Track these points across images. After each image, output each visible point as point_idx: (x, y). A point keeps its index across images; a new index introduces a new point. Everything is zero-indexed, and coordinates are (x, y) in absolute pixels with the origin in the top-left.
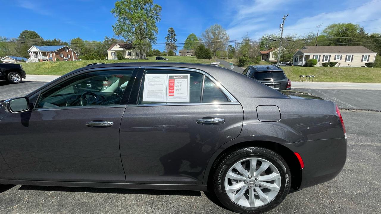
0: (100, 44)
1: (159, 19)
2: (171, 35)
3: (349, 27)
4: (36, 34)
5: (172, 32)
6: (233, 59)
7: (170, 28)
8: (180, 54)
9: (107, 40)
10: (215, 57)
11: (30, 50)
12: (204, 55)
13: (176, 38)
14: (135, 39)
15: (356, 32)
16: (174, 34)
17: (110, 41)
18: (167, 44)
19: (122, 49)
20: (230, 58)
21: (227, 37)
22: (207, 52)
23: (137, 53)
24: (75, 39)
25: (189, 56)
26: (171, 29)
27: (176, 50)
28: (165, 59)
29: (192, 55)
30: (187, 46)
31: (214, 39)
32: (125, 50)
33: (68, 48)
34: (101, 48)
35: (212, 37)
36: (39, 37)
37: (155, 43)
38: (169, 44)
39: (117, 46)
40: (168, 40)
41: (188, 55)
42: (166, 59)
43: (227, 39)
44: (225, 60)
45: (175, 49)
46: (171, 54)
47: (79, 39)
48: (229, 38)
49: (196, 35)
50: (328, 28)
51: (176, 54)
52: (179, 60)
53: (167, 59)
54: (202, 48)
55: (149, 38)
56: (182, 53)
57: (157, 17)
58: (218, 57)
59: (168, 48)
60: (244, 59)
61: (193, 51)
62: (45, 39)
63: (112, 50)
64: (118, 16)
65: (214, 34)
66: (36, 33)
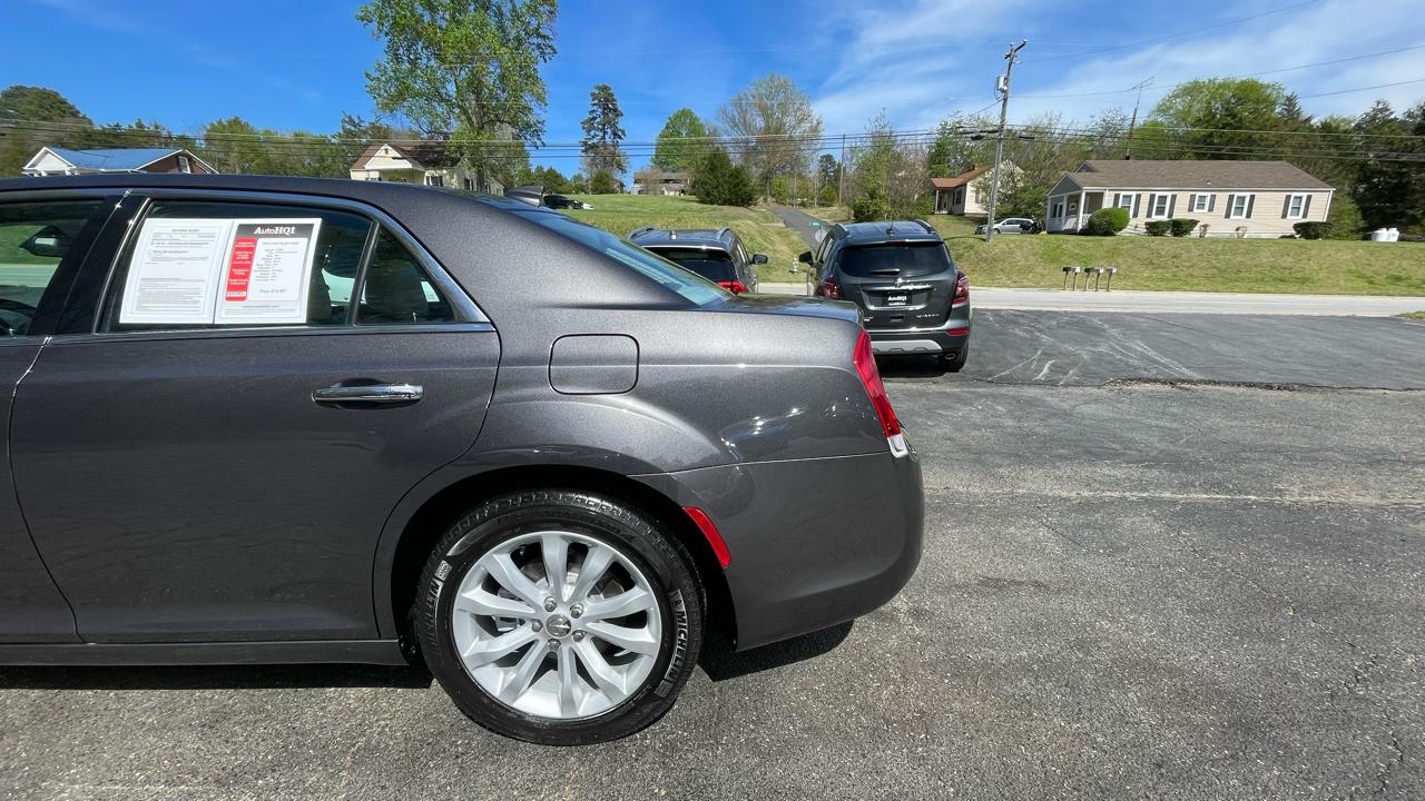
0: (323, 142)
1: (549, 50)
2: (603, 113)
3: (1250, 93)
4: (63, 102)
5: (607, 104)
6: (834, 208)
7: (599, 88)
8: (636, 186)
9: (353, 128)
10: (769, 199)
11: (33, 166)
12: (727, 192)
13: (621, 124)
14: (456, 126)
15: (1273, 110)
16: (615, 110)
17: (365, 133)
18: (588, 148)
19: (406, 165)
20: (825, 202)
21: (815, 122)
22: (737, 177)
23: (467, 181)
24: (220, 123)
25: (672, 194)
26: (604, 89)
27: (624, 171)
28: (578, 206)
29: (683, 191)
30: (666, 155)
31: (767, 129)
32: (421, 169)
33: (190, 159)
34: (330, 160)
35: (759, 122)
36: (75, 114)
37: (539, 143)
38: (593, 147)
39: (386, 150)
40: (592, 133)
41: (669, 189)
42: (581, 204)
43: (815, 130)
44: (804, 211)
45: (620, 167)
46: (602, 185)
47: (236, 122)
48: (821, 127)
49: (697, 114)
50: (1176, 96)
51: (622, 185)
52: (630, 209)
53: (585, 206)
54: (719, 165)
55: (513, 123)
56: (646, 181)
57: (540, 41)
58: (780, 198)
59: (593, 163)
60: (872, 208)
61: (687, 177)
63: (367, 167)
64: (387, 34)
65: (765, 112)
66: (63, 96)
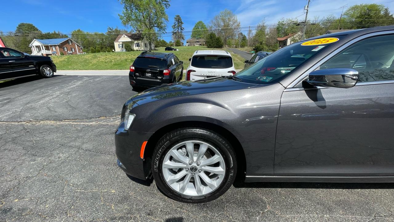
0: (103, 35)
1: (168, 5)
2: (178, 23)
3: (372, 8)
4: (34, 27)
5: (179, 20)
6: (246, 48)
7: (176, 16)
8: (187, 44)
9: (111, 31)
10: (226, 46)
11: (32, 44)
12: (215, 44)
13: (183, 26)
14: (144, 28)
15: (380, 13)
16: (181, 22)
17: (114, 32)
18: (174, 33)
19: (129, 40)
20: (242, 46)
21: (238, 23)
22: (218, 40)
23: (146, 44)
24: (75, 31)
25: (197, 45)
26: (178, 16)
27: (184, 40)
28: (175, 50)
29: (201, 45)
30: (196, 34)
31: (225, 26)
32: (133, 41)
33: (71, 41)
34: (104, 40)
35: (222, 24)
36: (37, 30)
37: (165, 32)
38: (175, 33)
39: (124, 36)
40: (175, 29)
41: (197, 44)
43: (238, 25)
44: (237, 49)
45: (183, 38)
46: (178, 44)
47: (79, 31)
48: (240, 24)
49: (203, 22)
50: (350, 10)
51: (183, 44)
52: (189, 50)
53: (177, 50)
54: (213, 36)
55: (158, 27)
56: (190, 42)
57: (165, 2)
58: (229, 45)
59: (175, 38)
60: (261, 47)
61: (202, 40)
62: (44, 32)
63: (119, 41)
64: (124, 3)
65: (224, 21)
66: (34, 25)
